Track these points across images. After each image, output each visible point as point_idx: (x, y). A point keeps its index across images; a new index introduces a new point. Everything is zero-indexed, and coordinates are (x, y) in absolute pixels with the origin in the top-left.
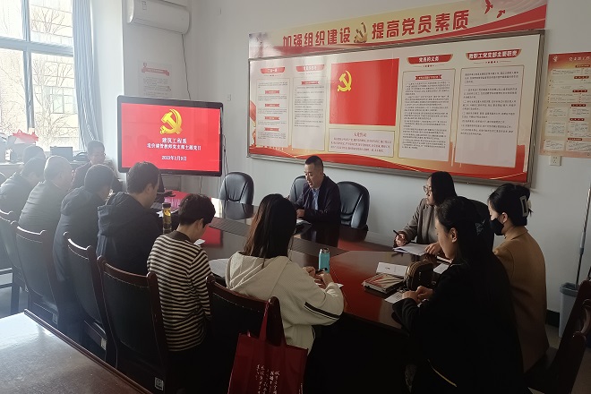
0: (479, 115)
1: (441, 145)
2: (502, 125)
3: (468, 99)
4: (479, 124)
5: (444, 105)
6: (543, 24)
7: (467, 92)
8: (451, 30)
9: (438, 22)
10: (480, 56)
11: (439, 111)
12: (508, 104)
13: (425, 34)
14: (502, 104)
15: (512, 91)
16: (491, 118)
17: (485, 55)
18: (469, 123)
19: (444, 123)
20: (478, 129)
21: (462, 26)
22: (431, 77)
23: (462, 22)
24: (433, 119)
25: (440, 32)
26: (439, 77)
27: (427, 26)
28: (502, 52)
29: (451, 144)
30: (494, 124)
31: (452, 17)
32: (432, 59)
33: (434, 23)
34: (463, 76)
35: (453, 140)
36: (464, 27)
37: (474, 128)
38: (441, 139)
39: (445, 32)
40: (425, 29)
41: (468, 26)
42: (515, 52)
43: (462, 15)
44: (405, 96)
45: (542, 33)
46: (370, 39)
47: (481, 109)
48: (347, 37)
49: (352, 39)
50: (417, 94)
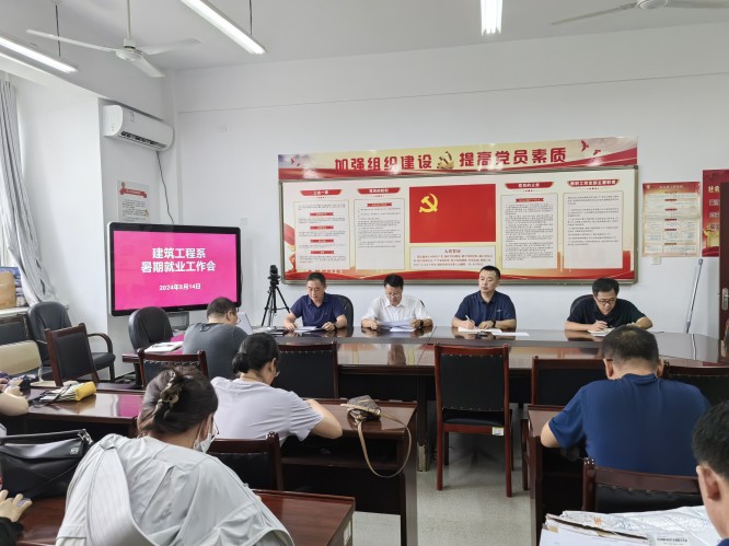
0: (585, 229)
1: (548, 255)
2: (607, 236)
3: (572, 217)
4: (586, 236)
5: (548, 222)
6: (635, 161)
7: (570, 212)
8: (548, 162)
9: (535, 156)
10: (581, 184)
11: (543, 227)
12: (612, 220)
13: (521, 165)
14: (606, 220)
15: (614, 210)
16: (596, 231)
17: (586, 183)
18: (576, 236)
19: (550, 237)
20: (585, 240)
21: (559, 159)
22: (532, 200)
23: (560, 157)
24: (537, 234)
25: (537, 164)
26: (541, 200)
27: (523, 159)
28: (602, 181)
29: (559, 254)
30: (599, 236)
31: (549, 153)
32: (532, 185)
33: (530, 156)
34: (566, 199)
35: (560, 250)
36: (562, 161)
37: (581, 240)
38: (548, 250)
39: (542, 163)
40: (521, 161)
41: (566, 160)
42: (614, 182)
43: (561, 151)
44: (505, 216)
45: (636, 168)
46: (457, 166)
47: (586, 225)
48: (428, 164)
49: (434, 166)
50: (518, 214)
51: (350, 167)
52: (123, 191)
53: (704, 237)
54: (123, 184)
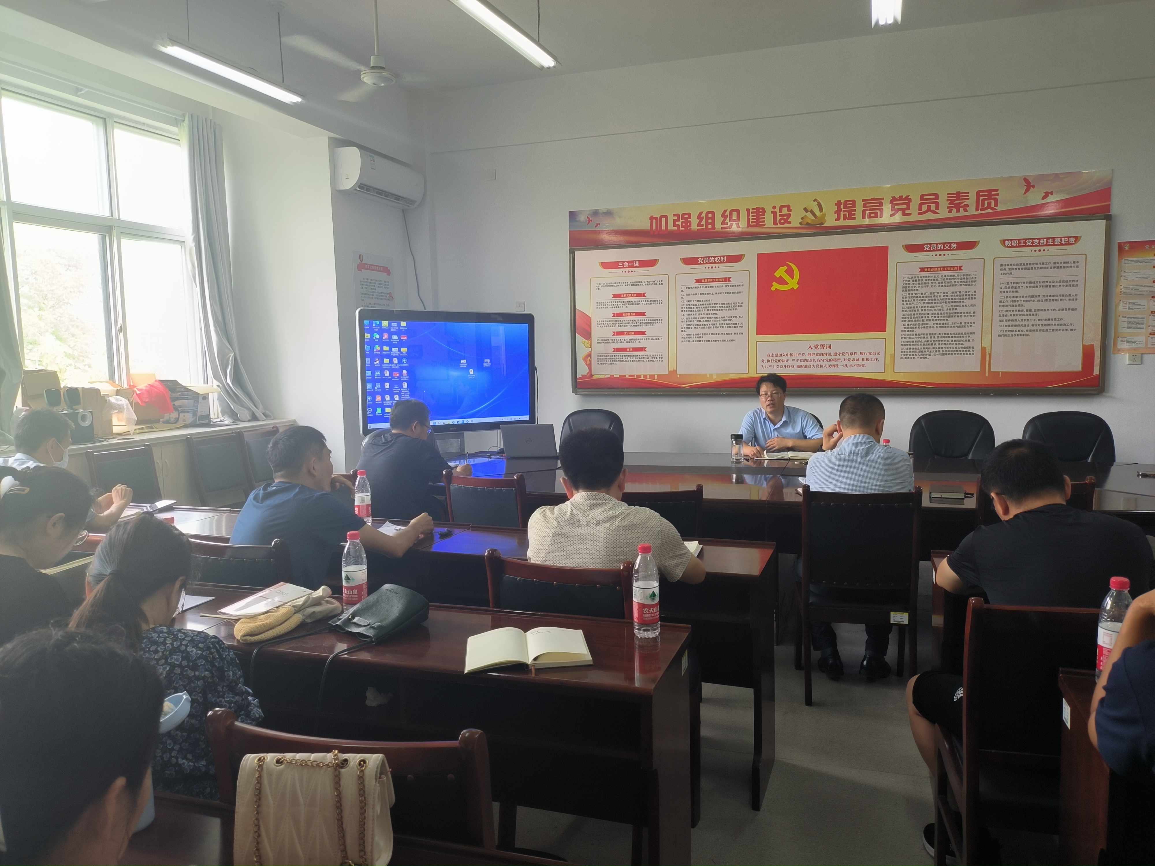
0: (1025, 313)
1: (967, 351)
2: (1060, 322)
3: (1006, 295)
4: (1026, 323)
5: (968, 302)
6: (1108, 208)
7: (1004, 286)
8: (972, 211)
9: (951, 202)
10: (1022, 243)
11: (960, 310)
12: (1067, 298)
13: (929, 216)
14: (1059, 298)
15: (1071, 283)
16: (1043, 315)
17: (1029, 242)
18: (1011, 323)
19: (971, 324)
20: (1025, 329)
21: (989, 207)
22: (944, 269)
23: (989, 204)
24: (951, 320)
25: (954, 214)
26: (959, 268)
27: (933, 207)
28: (1053, 238)
29: (983, 350)
30: (1047, 322)
31: (973, 197)
32: (946, 247)
33: (943, 201)
34: (998, 267)
35: (986, 344)
36: (993, 209)
37: (1017, 328)
38: (966, 344)
39: (962, 213)
40: (929, 209)
41: (1000, 208)
42: (1072, 240)
43: (991, 194)
44: (900, 293)
45: (1108, 218)
46: (830, 221)
47: (1028, 306)
48: (786, 218)
49: (795, 221)
50: (922, 290)
51: (671, 227)
52: (361, 266)
54: (361, 257)
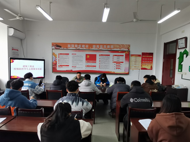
52: (13, 49)
53: (141, 66)
54: (13, 48)
